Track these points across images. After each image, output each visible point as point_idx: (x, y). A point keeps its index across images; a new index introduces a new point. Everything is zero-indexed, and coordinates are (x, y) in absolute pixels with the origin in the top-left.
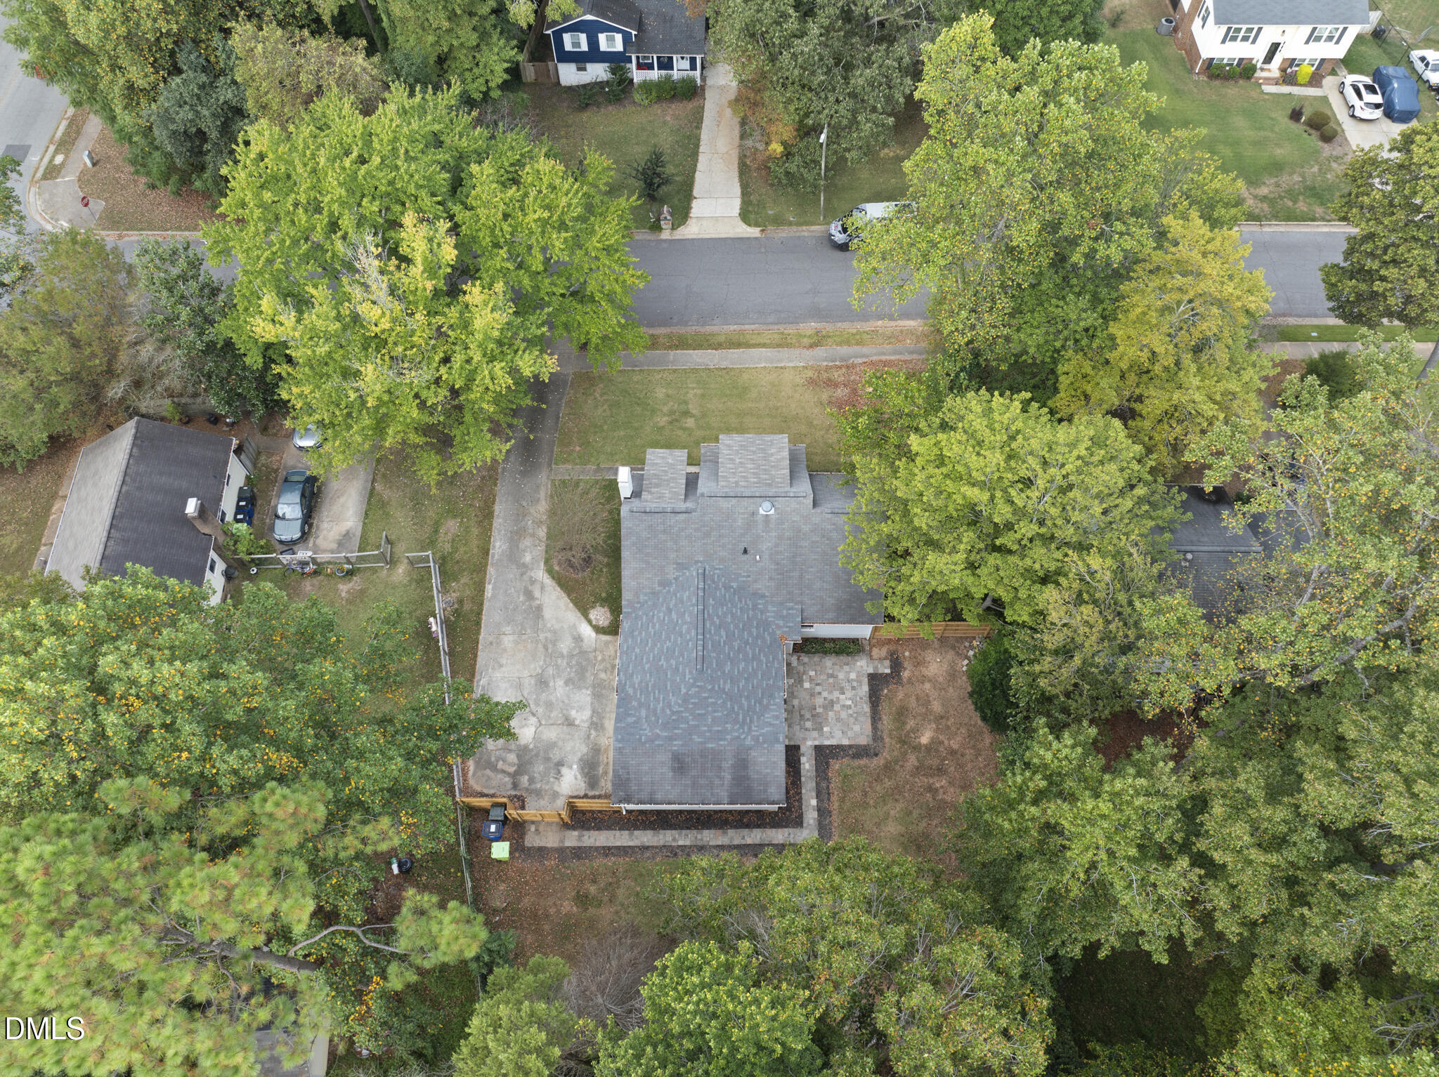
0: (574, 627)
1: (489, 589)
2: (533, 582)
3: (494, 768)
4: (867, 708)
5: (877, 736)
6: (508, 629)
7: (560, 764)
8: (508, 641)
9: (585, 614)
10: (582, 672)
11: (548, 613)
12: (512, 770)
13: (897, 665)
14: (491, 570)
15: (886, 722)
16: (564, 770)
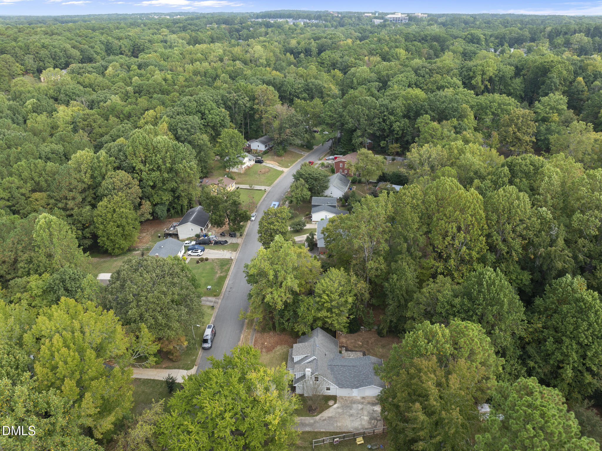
0: (334, 409)
1: (322, 430)
2: (320, 419)
3: (376, 425)
4: (354, 352)
5: (361, 351)
6: (335, 425)
7: (373, 411)
8: (339, 424)
9: (331, 406)
10: (347, 407)
11: (330, 415)
12: (376, 421)
13: (343, 347)
14: (316, 430)
15: (356, 349)
16: (375, 410)
